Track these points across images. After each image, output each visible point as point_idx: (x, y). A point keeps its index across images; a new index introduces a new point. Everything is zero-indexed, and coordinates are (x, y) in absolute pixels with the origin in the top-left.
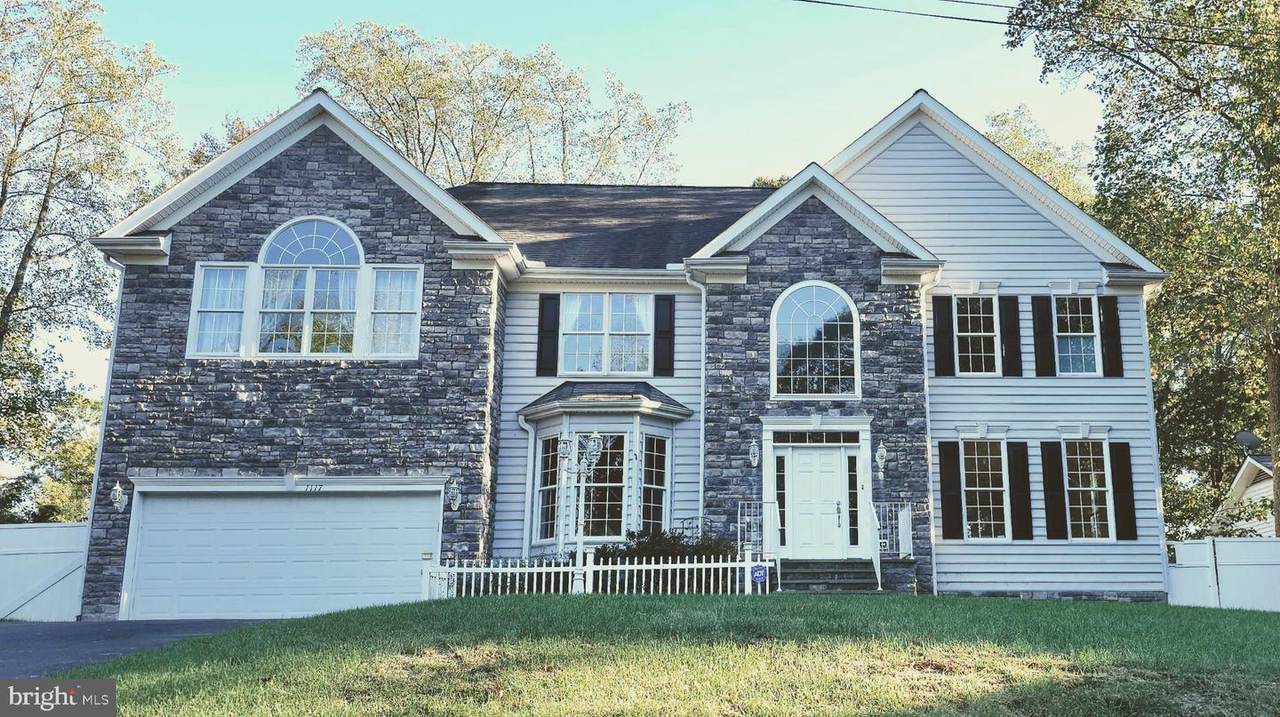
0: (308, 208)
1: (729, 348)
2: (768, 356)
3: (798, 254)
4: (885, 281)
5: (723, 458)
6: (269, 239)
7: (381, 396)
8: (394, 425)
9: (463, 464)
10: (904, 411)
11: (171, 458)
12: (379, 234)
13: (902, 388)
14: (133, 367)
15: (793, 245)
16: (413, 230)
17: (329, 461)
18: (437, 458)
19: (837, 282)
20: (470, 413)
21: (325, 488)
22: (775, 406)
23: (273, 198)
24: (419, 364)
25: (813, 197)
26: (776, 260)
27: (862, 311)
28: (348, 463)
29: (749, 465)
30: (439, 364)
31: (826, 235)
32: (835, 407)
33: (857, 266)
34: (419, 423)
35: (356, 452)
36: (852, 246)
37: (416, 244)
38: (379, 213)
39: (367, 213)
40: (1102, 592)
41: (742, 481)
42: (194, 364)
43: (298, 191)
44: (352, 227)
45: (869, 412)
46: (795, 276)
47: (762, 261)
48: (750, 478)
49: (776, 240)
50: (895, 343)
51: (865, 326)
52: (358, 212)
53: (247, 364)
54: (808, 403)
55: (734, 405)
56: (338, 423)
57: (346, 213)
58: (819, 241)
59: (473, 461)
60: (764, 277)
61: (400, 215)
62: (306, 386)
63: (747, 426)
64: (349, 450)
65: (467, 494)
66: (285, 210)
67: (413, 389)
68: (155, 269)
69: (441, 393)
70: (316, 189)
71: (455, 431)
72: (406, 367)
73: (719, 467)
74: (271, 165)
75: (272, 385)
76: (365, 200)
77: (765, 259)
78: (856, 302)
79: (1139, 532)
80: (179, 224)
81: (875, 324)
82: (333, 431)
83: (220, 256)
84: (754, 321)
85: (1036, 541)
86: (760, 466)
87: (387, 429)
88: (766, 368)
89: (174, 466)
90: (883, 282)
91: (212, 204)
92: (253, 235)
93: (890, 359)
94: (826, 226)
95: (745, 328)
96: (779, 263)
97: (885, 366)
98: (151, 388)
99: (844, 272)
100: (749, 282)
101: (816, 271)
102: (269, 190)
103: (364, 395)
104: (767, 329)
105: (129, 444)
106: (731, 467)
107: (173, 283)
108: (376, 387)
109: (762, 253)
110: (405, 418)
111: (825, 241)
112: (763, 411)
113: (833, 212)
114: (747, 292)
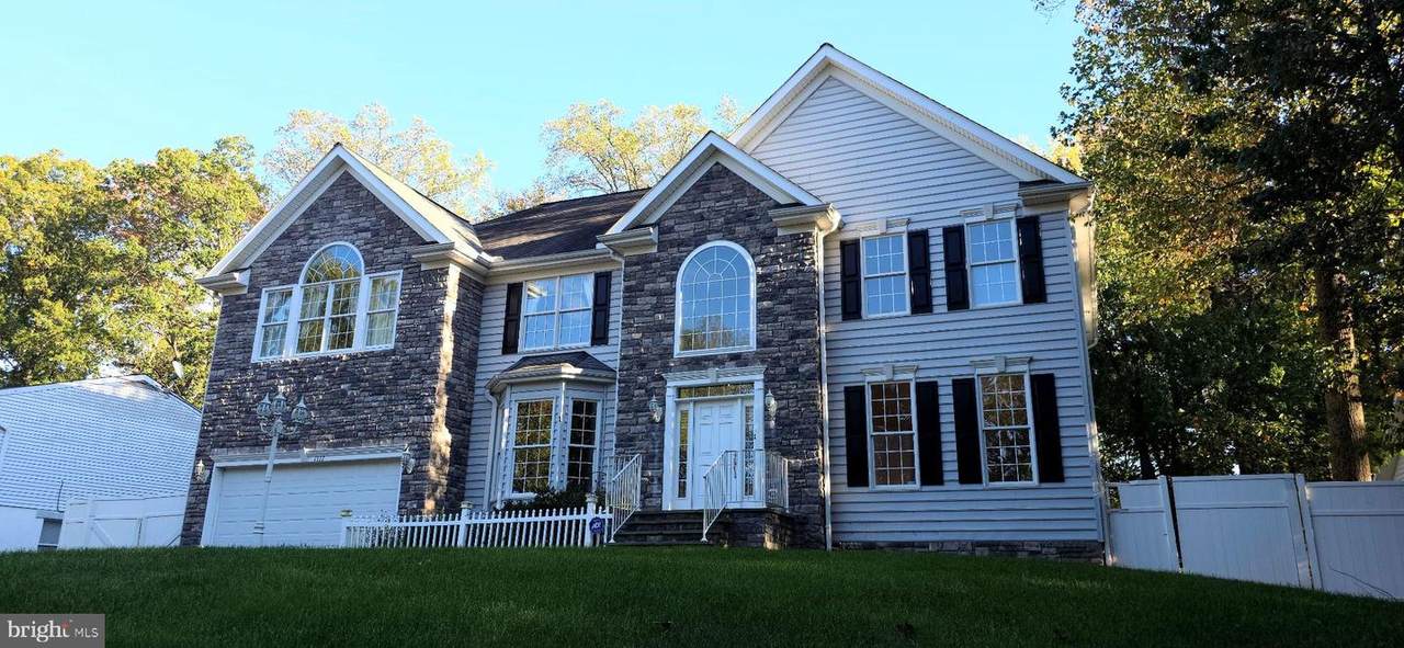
0: (331, 237)
1: (640, 313)
2: (673, 317)
3: (703, 219)
4: (780, 233)
5: (631, 416)
6: (307, 264)
7: (367, 380)
8: (374, 404)
9: (417, 433)
10: (796, 358)
11: (236, 440)
12: (376, 250)
13: (795, 335)
14: (221, 372)
15: (699, 211)
16: (397, 243)
17: (329, 436)
18: (400, 430)
19: (735, 240)
20: (425, 390)
21: (327, 459)
22: (678, 364)
23: (312, 233)
24: (393, 352)
25: (717, 164)
26: (683, 227)
27: (757, 265)
28: (344, 437)
29: (653, 422)
30: (408, 351)
31: (728, 197)
32: (731, 360)
33: (756, 222)
34: (391, 400)
35: (348, 428)
36: (750, 203)
37: (399, 254)
38: (376, 234)
39: (369, 235)
40: (1023, 542)
41: (647, 436)
42: (256, 366)
43: (327, 225)
44: (358, 247)
45: (763, 361)
46: (699, 239)
47: (671, 230)
48: (654, 434)
49: (684, 209)
50: (789, 291)
51: (760, 278)
52: (364, 234)
53: (286, 364)
54: (707, 358)
55: (642, 365)
56: (340, 405)
57: (355, 237)
58: (722, 203)
59: (424, 430)
60: (672, 244)
61: (390, 232)
62: (320, 377)
63: (653, 385)
64: (343, 426)
65: (419, 459)
66: (318, 241)
67: (388, 373)
68: (239, 298)
69: (406, 375)
70: (338, 221)
71: (414, 406)
72: (385, 355)
73: (627, 424)
74: (312, 208)
75: (300, 379)
76: (367, 224)
77: (673, 227)
78: (753, 256)
79: (1067, 473)
80: (255, 262)
81: (770, 275)
82: (334, 412)
83: (277, 282)
84: (662, 286)
85: (947, 486)
86: (662, 421)
87: (369, 408)
88: (670, 328)
89: (237, 446)
90: (779, 234)
91: (275, 244)
92: (297, 264)
93: (784, 308)
94: (727, 189)
95: (655, 293)
96: (686, 229)
97: (778, 315)
98: (229, 387)
99: (742, 230)
100: (659, 251)
101: (717, 232)
102: (309, 226)
103: (356, 381)
104: (673, 292)
105: (213, 431)
106: (637, 424)
107: (248, 307)
108: (364, 374)
109: (671, 223)
110: (381, 398)
111: (727, 202)
112: (666, 368)
113: (735, 174)
114: (658, 260)
